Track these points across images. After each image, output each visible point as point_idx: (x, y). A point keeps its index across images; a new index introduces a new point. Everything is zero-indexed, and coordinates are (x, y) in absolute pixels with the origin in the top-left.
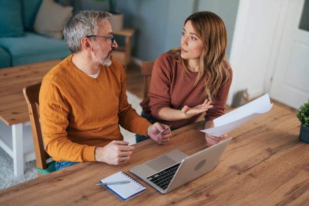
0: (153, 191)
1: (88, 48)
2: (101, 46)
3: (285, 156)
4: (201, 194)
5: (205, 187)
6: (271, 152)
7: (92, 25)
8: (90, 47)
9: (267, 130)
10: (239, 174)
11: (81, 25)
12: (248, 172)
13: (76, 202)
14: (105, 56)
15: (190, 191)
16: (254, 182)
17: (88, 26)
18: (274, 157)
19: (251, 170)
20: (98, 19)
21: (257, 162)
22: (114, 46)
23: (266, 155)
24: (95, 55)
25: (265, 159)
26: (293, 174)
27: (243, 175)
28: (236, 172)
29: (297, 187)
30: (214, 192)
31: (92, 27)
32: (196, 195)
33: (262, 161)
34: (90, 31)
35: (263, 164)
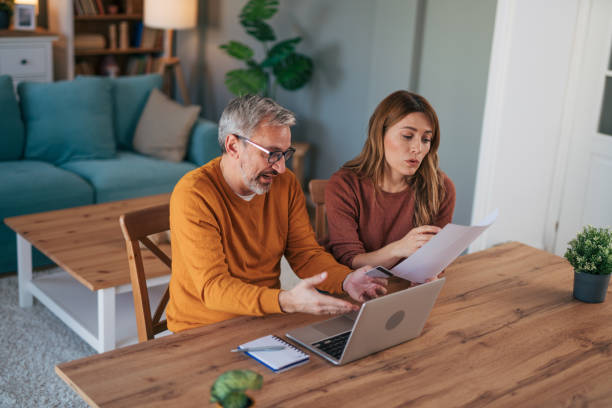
0: (320, 361)
3: (545, 319)
4: (397, 367)
5: (405, 358)
6: (521, 314)
9: (520, 284)
10: (464, 342)
12: (480, 340)
13: (201, 373)
15: (381, 362)
16: (487, 353)
18: (526, 321)
19: (483, 337)
21: (496, 328)
23: (512, 317)
25: (509, 323)
26: (556, 342)
27: (470, 344)
28: (459, 339)
29: (557, 361)
30: (420, 364)
32: (389, 368)
33: (505, 325)
35: (506, 329)
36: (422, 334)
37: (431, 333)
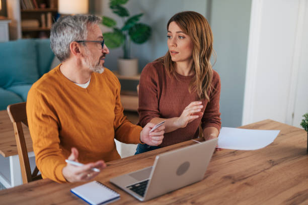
1: (78, 54)
2: (91, 52)
3: (289, 166)
4: (185, 202)
5: (191, 195)
6: (273, 163)
7: (81, 29)
8: (79, 52)
10: (233, 183)
11: (69, 29)
12: (244, 181)
14: (96, 63)
15: (174, 198)
16: (249, 190)
17: (77, 30)
18: (277, 167)
19: (248, 179)
20: (88, 22)
21: (257, 172)
22: (105, 51)
23: (267, 166)
24: (86, 61)
25: (266, 169)
26: (297, 182)
27: (238, 184)
28: (230, 181)
30: (202, 199)
31: (82, 32)
32: (180, 202)
33: (261, 171)
34: (79, 36)
35: (262, 174)
36: (205, 178)
37: (211, 177)
